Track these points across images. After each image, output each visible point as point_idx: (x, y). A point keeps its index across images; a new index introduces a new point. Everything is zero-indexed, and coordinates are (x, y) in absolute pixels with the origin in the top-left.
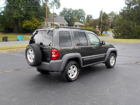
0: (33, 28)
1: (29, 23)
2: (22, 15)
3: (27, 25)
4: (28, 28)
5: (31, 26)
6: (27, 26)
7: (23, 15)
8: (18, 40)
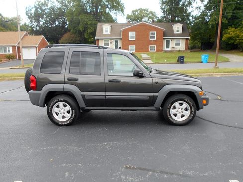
0: (240, 41)
1: (234, 32)
2: (225, 19)
3: (229, 36)
4: (232, 42)
5: (238, 37)
6: (230, 38)
7: (227, 19)
8: (202, 62)
